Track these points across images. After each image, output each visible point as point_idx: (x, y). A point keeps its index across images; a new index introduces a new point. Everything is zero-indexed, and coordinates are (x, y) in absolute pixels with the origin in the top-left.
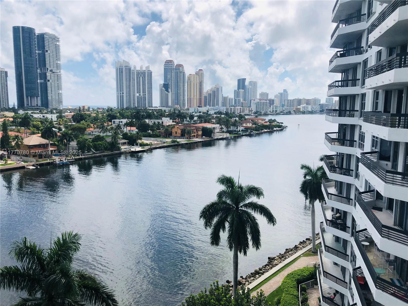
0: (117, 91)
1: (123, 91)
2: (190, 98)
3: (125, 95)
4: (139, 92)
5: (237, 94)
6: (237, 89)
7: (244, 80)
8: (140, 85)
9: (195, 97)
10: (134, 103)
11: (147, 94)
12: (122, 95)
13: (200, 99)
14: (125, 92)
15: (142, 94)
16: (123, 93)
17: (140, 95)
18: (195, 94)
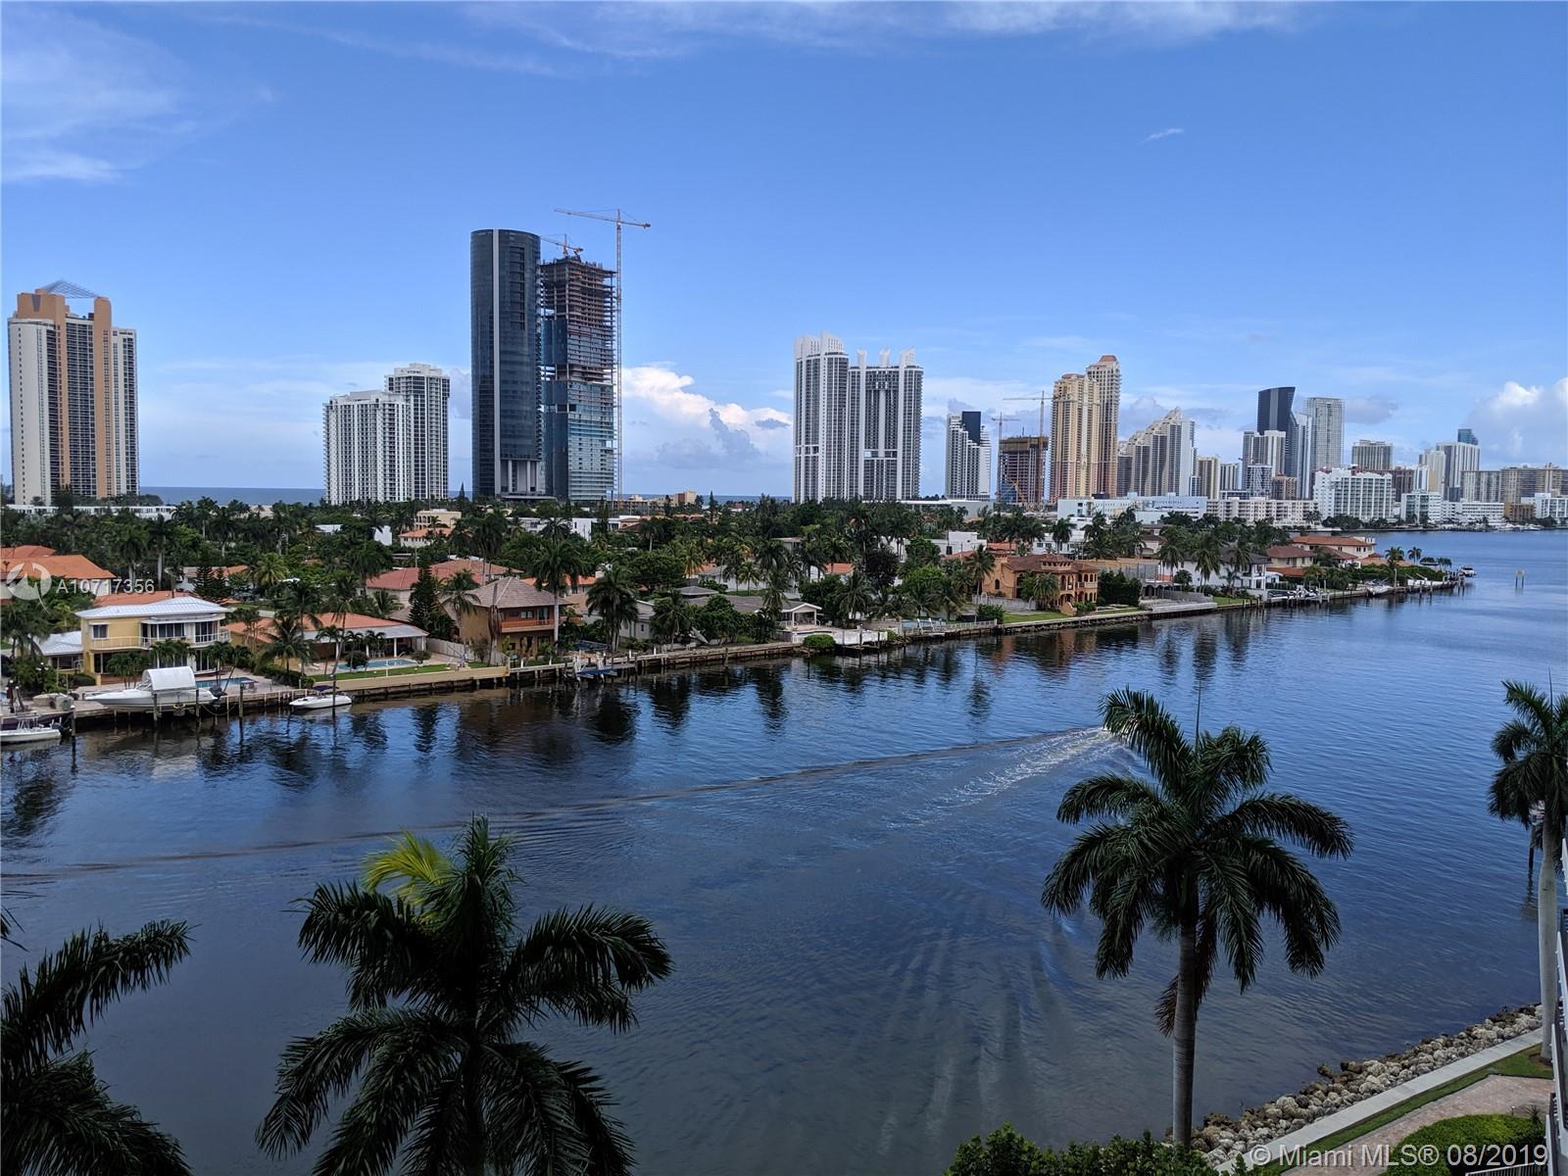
0: (798, 441)
1: (816, 440)
2: (1064, 466)
3: (821, 455)
4: (871, 443)
5: (1255, 449)
6: (1254, 429)
7: (1286, 394)
8: (876, 420)
9: (1084, 460)
10: (853, 486)
11: (900, 450)
12: (811, 455)
13: (1104, 468)
14: (822, 444)
15: (881, 451)
16: (816, 449)
17: (875, 454)
18: (1084, 449)
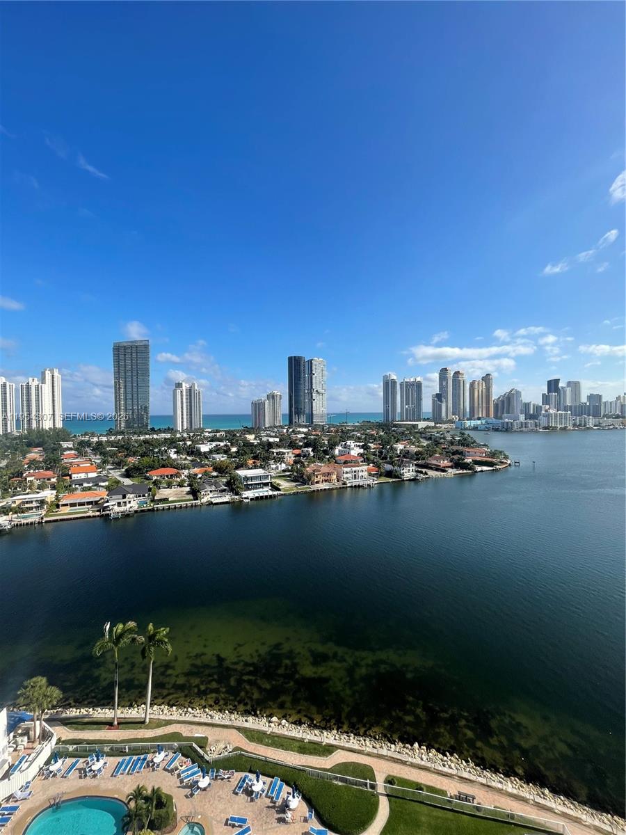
1: (388, 404)
2: (474, 407)
4: (407, 403)
5: (546, 399)
6: (546, 392)
7: (557, 381)
8: (409, 397)
9: (480, 406)
11: (416, 405)
13: (488, 407)
17: (409, 407)
18: (480, 402)
